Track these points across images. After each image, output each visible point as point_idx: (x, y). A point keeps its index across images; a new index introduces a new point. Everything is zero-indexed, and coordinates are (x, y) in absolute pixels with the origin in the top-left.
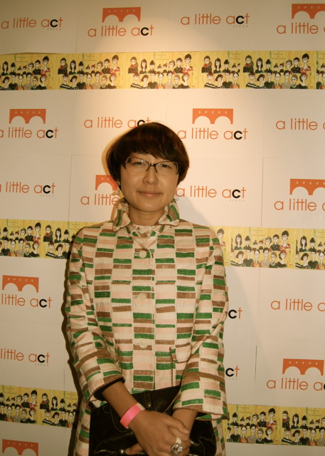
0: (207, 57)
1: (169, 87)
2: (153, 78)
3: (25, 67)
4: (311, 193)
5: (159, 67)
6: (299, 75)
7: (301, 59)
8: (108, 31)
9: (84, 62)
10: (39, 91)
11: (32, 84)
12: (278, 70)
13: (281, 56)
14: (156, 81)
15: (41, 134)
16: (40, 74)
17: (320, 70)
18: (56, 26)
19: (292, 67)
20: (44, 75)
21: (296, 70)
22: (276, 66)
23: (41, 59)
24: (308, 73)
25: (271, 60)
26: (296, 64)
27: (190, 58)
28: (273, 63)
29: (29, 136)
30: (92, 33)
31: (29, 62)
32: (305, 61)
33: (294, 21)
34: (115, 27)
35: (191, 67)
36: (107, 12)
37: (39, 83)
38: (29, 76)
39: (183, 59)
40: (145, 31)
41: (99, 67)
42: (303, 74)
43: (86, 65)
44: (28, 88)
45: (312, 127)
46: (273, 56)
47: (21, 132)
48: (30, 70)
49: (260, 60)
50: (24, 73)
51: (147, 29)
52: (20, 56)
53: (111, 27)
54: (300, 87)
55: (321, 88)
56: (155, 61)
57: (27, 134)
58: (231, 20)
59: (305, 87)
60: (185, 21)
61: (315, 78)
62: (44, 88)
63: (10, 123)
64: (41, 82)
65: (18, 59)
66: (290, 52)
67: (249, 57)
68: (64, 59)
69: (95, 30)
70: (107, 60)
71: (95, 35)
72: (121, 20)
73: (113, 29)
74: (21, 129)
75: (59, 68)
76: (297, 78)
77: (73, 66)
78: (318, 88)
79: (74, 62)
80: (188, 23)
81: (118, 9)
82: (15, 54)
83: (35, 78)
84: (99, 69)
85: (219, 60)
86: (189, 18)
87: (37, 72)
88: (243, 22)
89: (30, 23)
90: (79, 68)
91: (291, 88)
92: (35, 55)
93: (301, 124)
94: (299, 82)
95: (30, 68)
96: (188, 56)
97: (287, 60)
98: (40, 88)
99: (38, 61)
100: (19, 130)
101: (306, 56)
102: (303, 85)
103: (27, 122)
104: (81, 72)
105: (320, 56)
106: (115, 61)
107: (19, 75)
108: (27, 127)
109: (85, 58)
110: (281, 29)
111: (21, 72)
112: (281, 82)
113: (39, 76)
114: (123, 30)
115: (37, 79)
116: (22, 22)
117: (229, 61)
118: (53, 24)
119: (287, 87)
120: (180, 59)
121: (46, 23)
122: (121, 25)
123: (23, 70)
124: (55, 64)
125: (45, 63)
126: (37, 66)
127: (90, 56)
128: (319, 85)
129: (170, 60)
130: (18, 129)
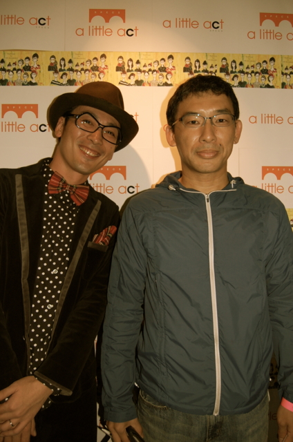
0: (188, 58)
1: (154, 85)
2: (140, 76)
3: (15, 64)
4: (279, 178)
5: (145, 66)
6: (267, 76)
7: (268, 62)
8: (95, 31)
9: (73, 60)
10: (30, 86)
11: (23, 80)
12: (249, 71)
13: (251, 59)
14: (142, 79)
15: (34, 128)
16: (30, 70)
17: (285, 72)
18: (44, 24)
19: (261, 69)
20: (35, 72)
21: (265, 71)
22: (248, 68)
23: (31, 57)
24: (274, 74)
25: (244, 62)
26: (264, 66)
27: (173, 58)
28: (246, 64)
29: (22, 130)
30: (80, 32)
31: (19, 59)
32: (272, 64)
33: (262, 28)
34: (101, 28)
35: (174, 67)
36: (93, 13)
37: (29, 79)
38: (20, 72)
39: (166, 59)
40: (130, 33)
41: (88, 65)
42: (271, 75)
43: (75, 62)
44: (19, 84)
45: (279, 122)
46: (245, 58)
47: (14, 126)
48: (20, 66)
49: (234, 61)
50: (14, 69)
51: (132, 30)
52: (10, 52)
53: (98, 27)
54: (268, 86)
55: (286, 88)
56: (140, 61)
57: (21, 128)
58: (208, 25)
59: (272, 87)
60: (167, 24)
61: (280, 79)
62: (35, 84)
63: (3, 117)
64: (32, 78)
65: (7, 56)
66: (259, 56)
67: (224, 59)
68: (53, 57)
69: (83, 30)
70: (95, 58)
71: (83, 34)
72: (107, 21)
73: (100, 29)
74: (14, 123)
75: (49, 64)
76: (265, 78)
77: (63, 63)
78: (282, 88)
79: (63, 59)
80: (170, 26)
81: (104, 11)
82: (4, 51)
83: (25, 74)
84: (88, 66)
85: (198, 61)
86: (170, 22)
87: (27, 68)
88: (218, 27)
89: (18, 21)
90: (68, 66)
91: (261, 87)
92: (24, 52)
93: (270, 118)
94: (267, 82)
95: (20, 65)
96: (171, 57)
97: (257, 62)
98: (31, 84)
99: (28, 58)
100: (13, 125)
101: (272, 59)
102: (271, 84)
103: (20, 116)
104: (71, 70)
105: (284, 60)
106: (103, 60)
107: (9, 71)
108: (19, 121)
109: (74, 56)
110: (251, 35)
111: (11, 68)
112: (253, 82)
113: (29, 73)
114: (110, 31)
115: (28, 75)
116: (10, 19)
117: (208, 62)
118: (41, 22)
119: (257, 87)
120: (163, 59)
121: (34, 21)
122: (107, 26)
123: (14, 66)
124: (45, 62)
125: (35, 60)
126: (27, 63)
127: (79, 54)
128: (284, 86)
129: (154, 60)
130: (11, 123)
